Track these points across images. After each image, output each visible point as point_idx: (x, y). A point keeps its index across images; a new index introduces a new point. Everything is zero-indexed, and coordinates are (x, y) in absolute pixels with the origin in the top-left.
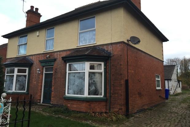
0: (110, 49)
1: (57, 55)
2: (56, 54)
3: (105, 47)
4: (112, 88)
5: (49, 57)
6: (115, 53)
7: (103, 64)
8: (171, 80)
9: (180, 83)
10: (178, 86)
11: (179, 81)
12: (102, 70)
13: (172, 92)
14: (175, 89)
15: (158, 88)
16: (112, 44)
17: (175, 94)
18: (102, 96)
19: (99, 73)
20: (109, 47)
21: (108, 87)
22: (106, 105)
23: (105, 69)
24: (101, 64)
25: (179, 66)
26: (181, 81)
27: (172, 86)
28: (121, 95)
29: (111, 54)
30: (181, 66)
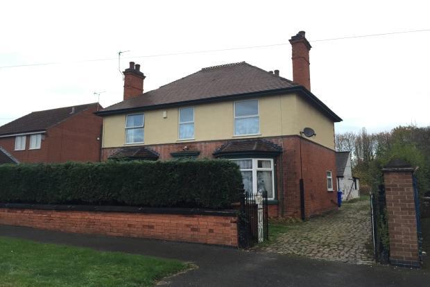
0: (280, 143)
1: (202, 146)
2: (198, 145)
3: (274, 140)
4: (284, 189)
5: (188, 149)
6: (288, 148)
7: (272, 160)
8: (343, 177)
9: (357, 181)
10: (354, 187)
11: (355, 179)
12: (272, 169)
13: (344, 197)
14: (349, 191)
15: (330, 190)
16: (282, 137)
17: (349, 199)
18: (273, 199)
19: (267, 172)
20: (279, 141)
21: (279, 188)
22: (278, 209)
23: (275, 167)
24: (270, 161)
25: (354, 148)
26: (358, 178)
27: (345, 187)
28: (296, 197)
29: (281, 149)
30: (357, 150)
